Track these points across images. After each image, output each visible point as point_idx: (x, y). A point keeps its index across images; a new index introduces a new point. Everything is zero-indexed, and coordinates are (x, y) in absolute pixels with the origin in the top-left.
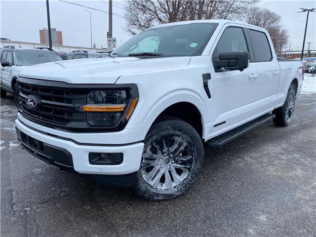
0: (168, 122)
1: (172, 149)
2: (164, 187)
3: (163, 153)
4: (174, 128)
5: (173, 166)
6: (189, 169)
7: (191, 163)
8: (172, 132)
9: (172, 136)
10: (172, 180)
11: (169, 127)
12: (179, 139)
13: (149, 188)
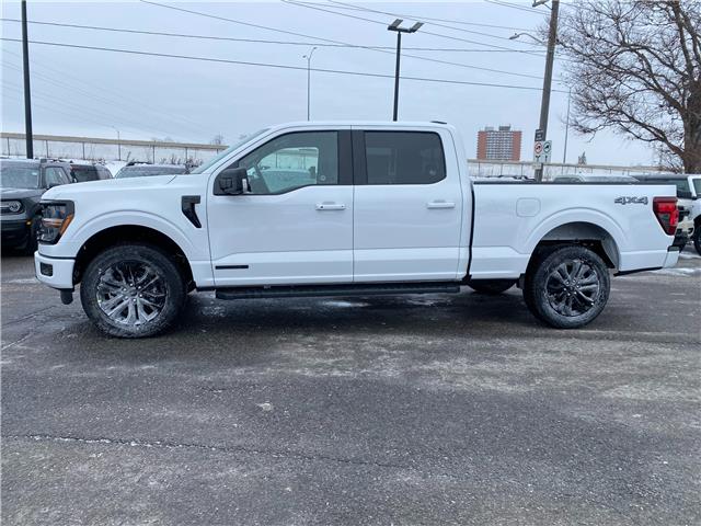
0: (136, 247)
1: (140, 280)
2: (125, 321)
3: (128, 283)
4: (143, 256)
5: (139, 299)
6: (160, 310)
7: (164, 302)
8: (139, 259)
9: (139, 264)
10: (137, 318)
11: (136, 253)
12: (148, 270)
13: (103, 316)
